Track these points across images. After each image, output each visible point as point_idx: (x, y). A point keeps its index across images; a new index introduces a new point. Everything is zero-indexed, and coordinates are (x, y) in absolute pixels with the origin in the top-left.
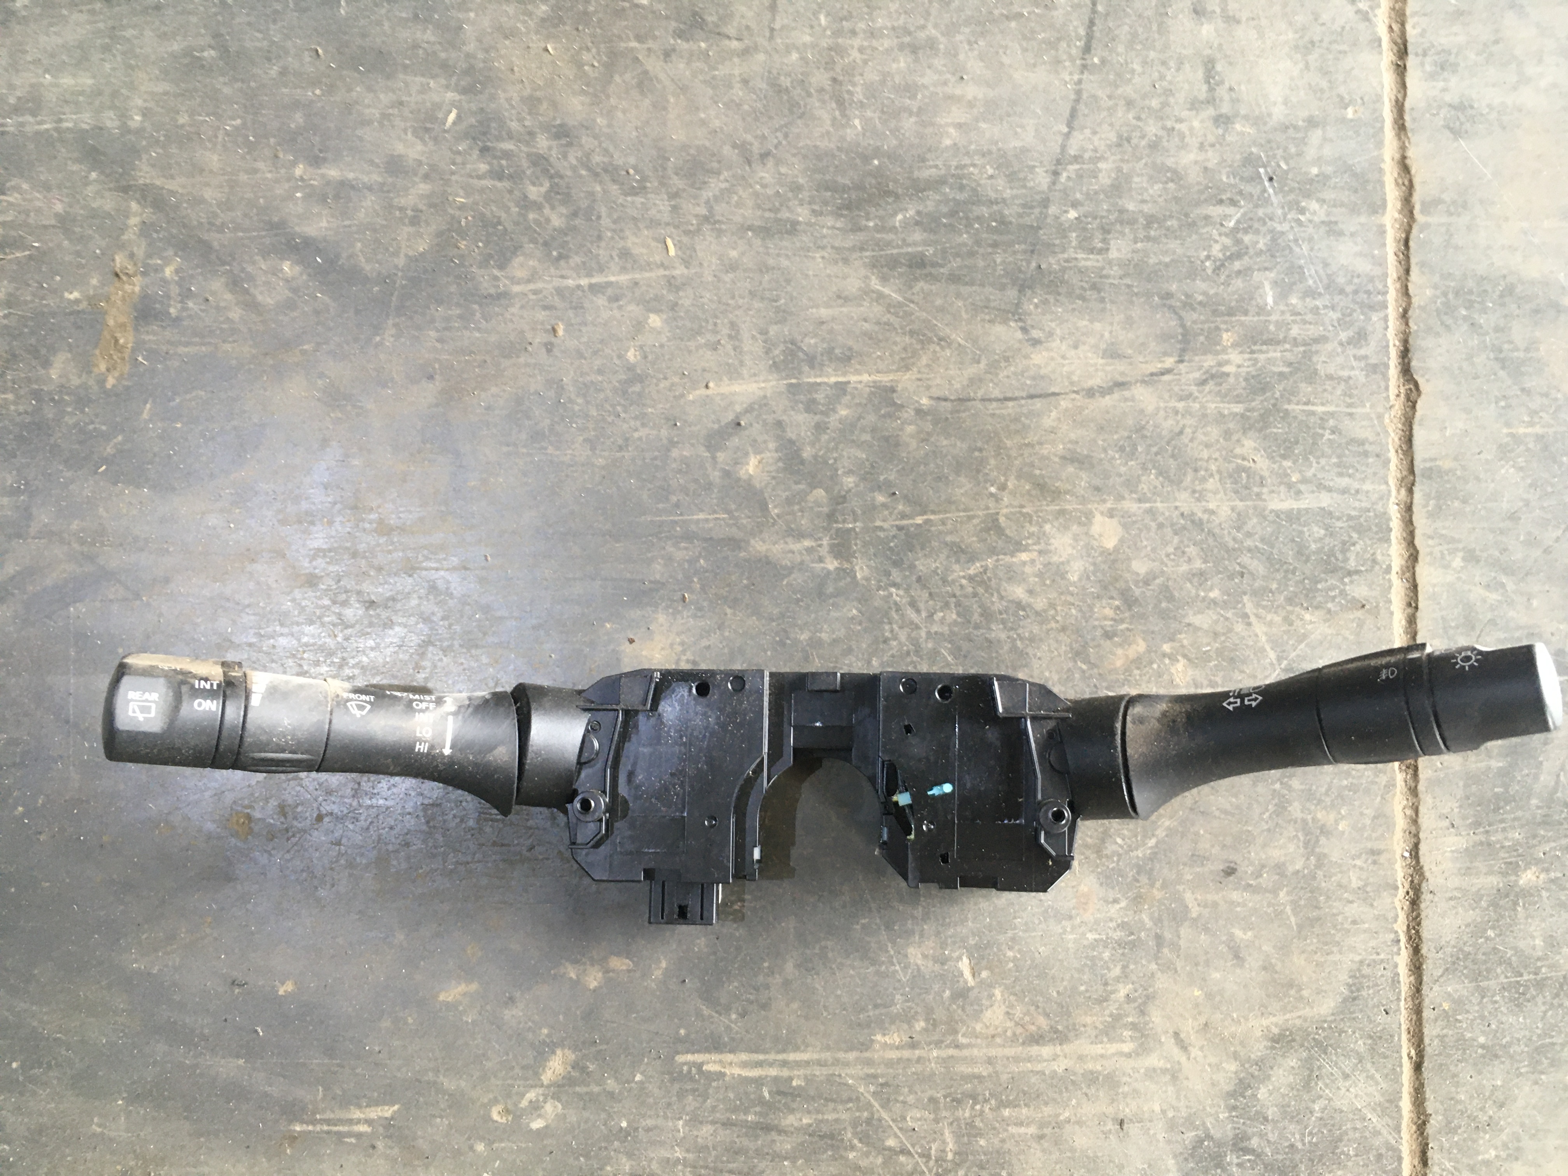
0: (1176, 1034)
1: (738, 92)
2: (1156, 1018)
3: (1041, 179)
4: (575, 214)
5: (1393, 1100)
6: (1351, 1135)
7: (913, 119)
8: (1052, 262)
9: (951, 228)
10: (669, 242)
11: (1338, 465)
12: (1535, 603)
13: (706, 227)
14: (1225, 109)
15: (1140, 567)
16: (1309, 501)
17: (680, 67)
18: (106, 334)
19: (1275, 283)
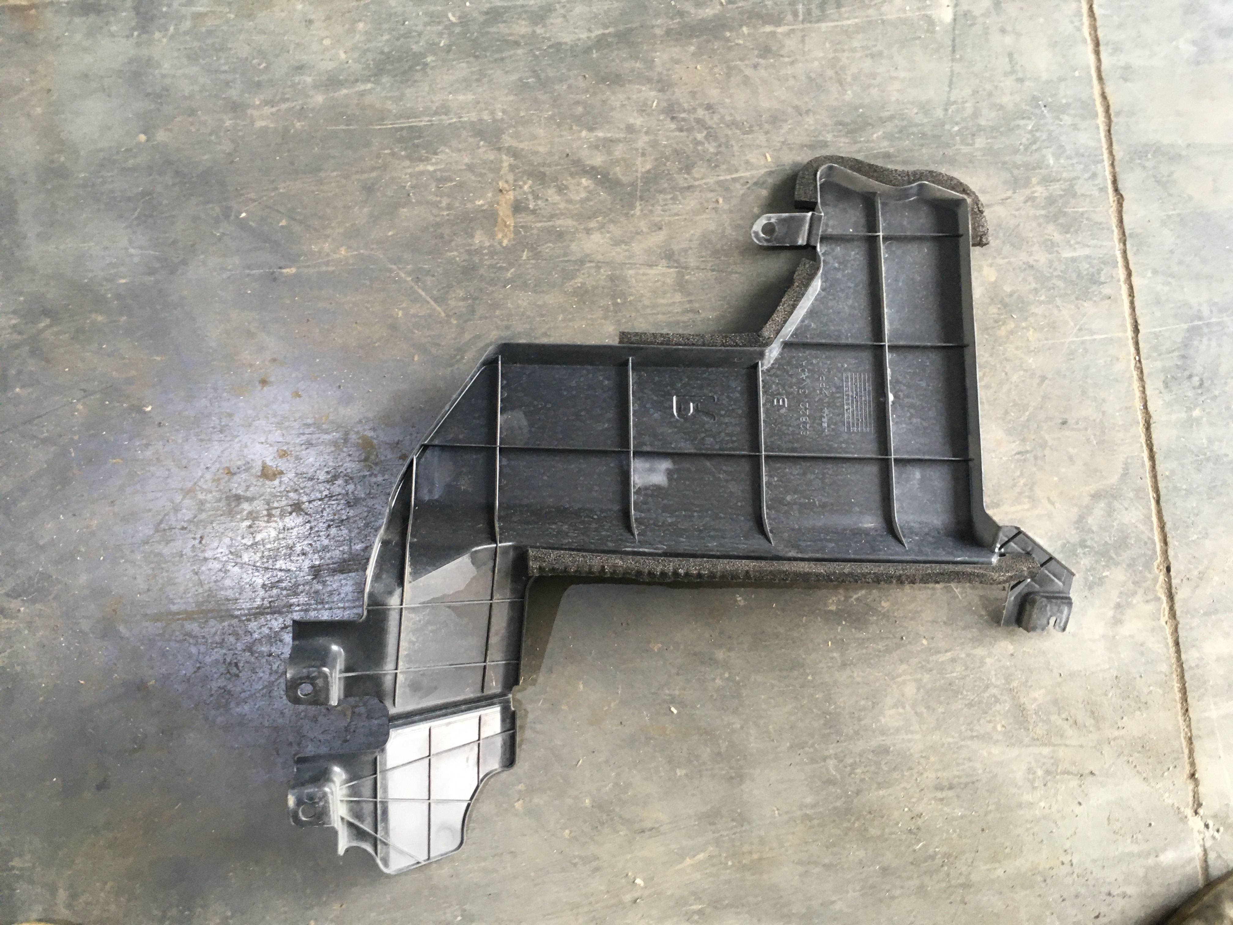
0: (1048, 499)
1: (791, 82)
2: (1038, 492)
3: (939, 113)
4: (720, 146)
5: (1149, 518)
6: (1132, 535)
7: (877, 89)
8: (950, 152)
9: (899, 139)
10: (768, 155)
11: (1091, 235)
12: (1185, 290)
13: (784, 147)
14: (1020, 75)
15: (1008, 289)
16: (1081, 252)
17: (762, 72)
18: (499, 220)
19: (1054, 154)
